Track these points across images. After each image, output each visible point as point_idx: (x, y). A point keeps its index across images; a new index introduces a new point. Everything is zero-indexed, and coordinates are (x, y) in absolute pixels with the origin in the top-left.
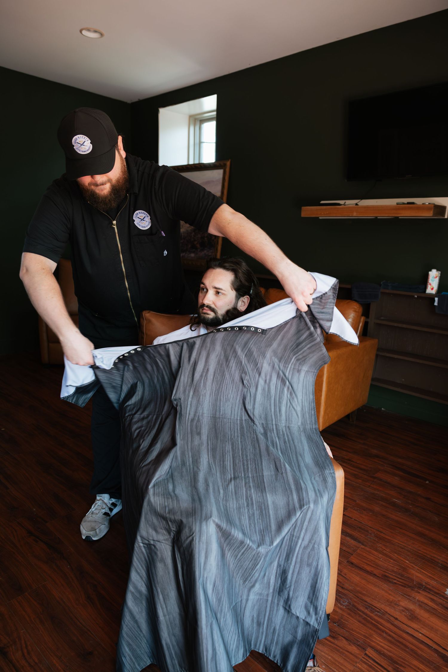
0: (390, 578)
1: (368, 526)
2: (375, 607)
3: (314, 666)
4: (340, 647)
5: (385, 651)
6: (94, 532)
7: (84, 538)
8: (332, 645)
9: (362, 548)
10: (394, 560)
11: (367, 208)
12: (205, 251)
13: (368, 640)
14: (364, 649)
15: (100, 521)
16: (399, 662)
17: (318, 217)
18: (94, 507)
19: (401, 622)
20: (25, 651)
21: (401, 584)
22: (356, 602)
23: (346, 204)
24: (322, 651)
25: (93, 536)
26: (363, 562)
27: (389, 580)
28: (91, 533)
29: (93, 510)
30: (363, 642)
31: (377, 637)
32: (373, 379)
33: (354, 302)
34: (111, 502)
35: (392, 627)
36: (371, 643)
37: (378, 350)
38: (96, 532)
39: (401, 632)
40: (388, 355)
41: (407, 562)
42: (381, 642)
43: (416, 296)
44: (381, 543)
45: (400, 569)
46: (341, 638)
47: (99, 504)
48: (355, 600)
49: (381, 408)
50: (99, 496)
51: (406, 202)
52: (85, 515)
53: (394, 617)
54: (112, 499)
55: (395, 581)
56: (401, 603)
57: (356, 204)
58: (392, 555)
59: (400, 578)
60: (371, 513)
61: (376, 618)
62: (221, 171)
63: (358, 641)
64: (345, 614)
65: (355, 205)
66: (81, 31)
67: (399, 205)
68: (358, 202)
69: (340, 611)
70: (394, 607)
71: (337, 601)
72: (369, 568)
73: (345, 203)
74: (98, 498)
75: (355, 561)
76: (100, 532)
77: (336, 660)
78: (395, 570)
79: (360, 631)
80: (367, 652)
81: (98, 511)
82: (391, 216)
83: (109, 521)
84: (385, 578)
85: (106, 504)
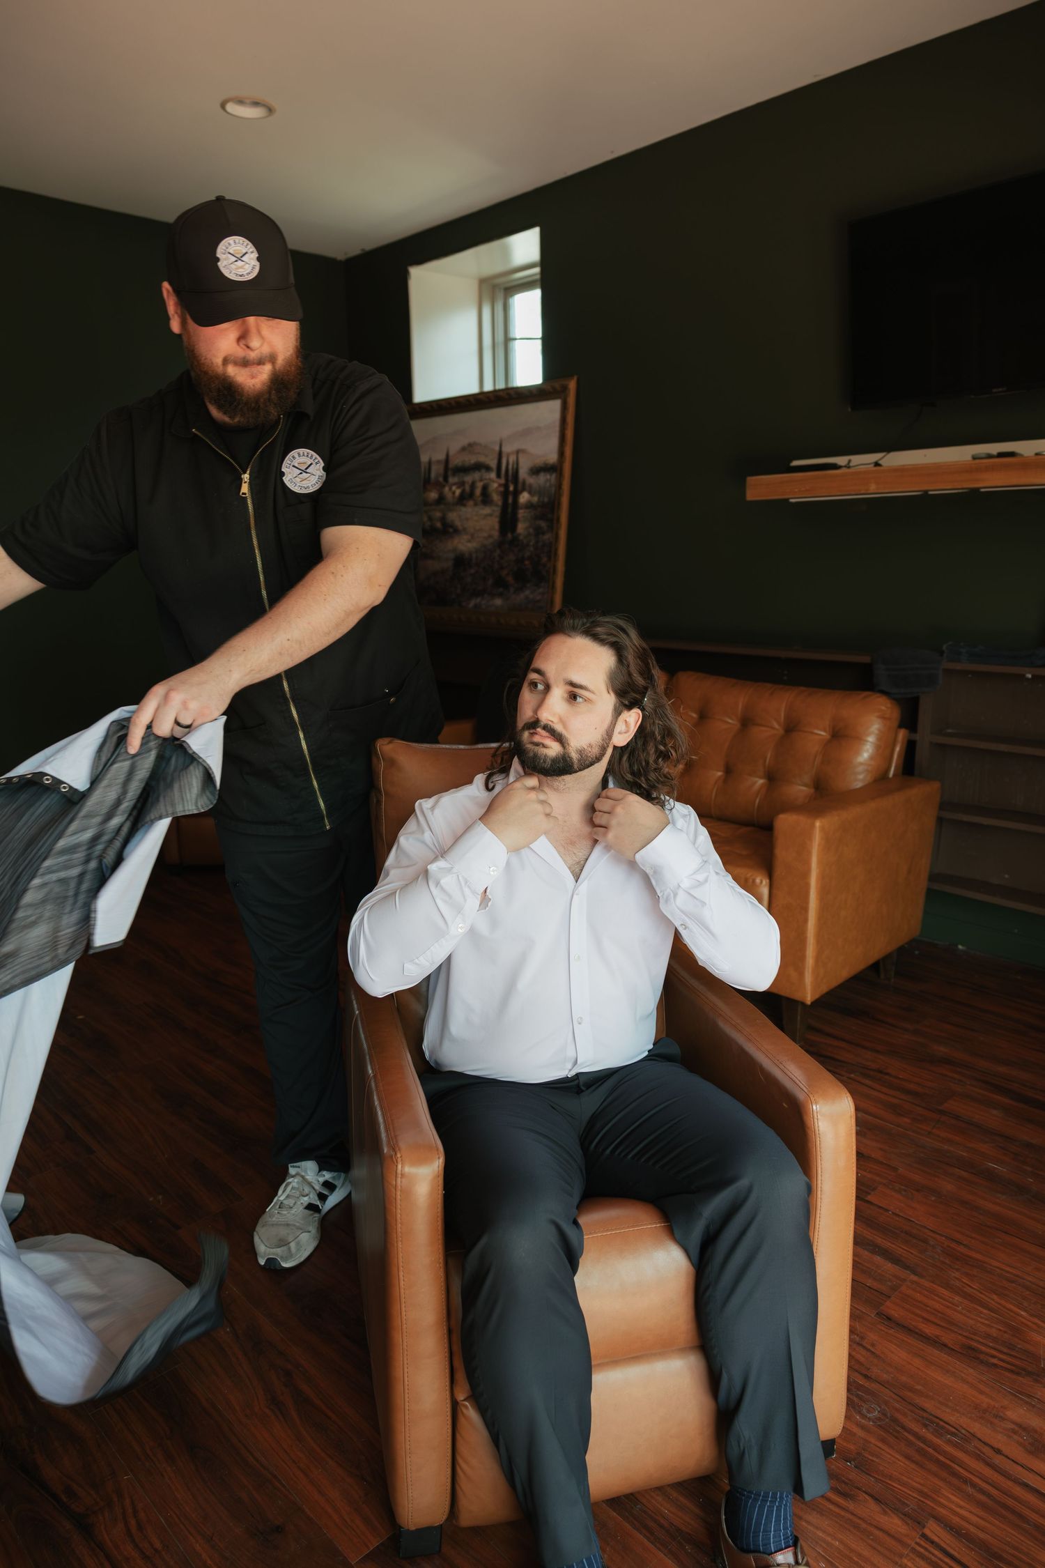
0: (981, 1352)
1: (925, 1227)
2: (945, 1422)
3: (797, 1563)
4: (860, 1518)
5: (972, 1529)
6: (284, 1248)
7: (262, 1262)
8: (843, 1513)
9: (912, 1282)
10: (990, 1310)
11: (902, 471)
12: (527, 592)
13: (929, 1502)
14: (919, 1523)
15: (298, 1224)
16: (1005, 1556)
17: (788, 499)
18: (284, 1192)
19: (1009, 1458)
20: (133, 1522)
21: (1009, 1366)
22: (897, 1410)
23: (851, 464)
24: (817, 1528)
25: (282, 1257)
26: (917, 1315)
27: (978, 1358)
28: (279, 1250)
29: (282, 1198)
30: (916, 1507)
31: (950, 1496)
32: (933, 878)
33: (878, 695)
34: (322, 1180)
35: (988, 1472)
36: (938, 1509)
37: (943, 806)
38: (289, 1249)
39: (1010, 1484)
40: (966, 818)
41: (1022, 1313)
42: (961, 1507)
43: (1029, 676)
44: (957, 1270)
45: (1005, 1332)
46: (862, 1496)
47: (295, 1184)
48: (897, 1405)
49: (957, 945)
50: (294, 1167)
51: (995, 453)
52: (264, 1212)
53: (992, 1448)
54: (324, 1173)
55: (995, 1361)
56: (1009, 1413)
57: (877, 464)
58: (986, 1299)
59: (1005, 1353)
60: (933, 1198)
61: (949, 1449)
62: (556, 405)
63: (904, 1503)
64: (873, 1440)
65: (872, 465)
66: (223, 106)
67: (977, 461)
68: (880, 459)
69: (860, 1433)
70: (992, 1423)
71: (854, 1408)
72: (929, 1330)
73: (850, 461)
74: (292, 1171)
75: (895, 1312)
76: (298, 1250)
77: (852, 1550)
78: (994, 1332)
79: (910, 1481)
80: (927, 1531)
81: (294, 1202)
82: (960, 487)
83: (318, 1224)
84: (969, 1354)
85: (310, 1184)
